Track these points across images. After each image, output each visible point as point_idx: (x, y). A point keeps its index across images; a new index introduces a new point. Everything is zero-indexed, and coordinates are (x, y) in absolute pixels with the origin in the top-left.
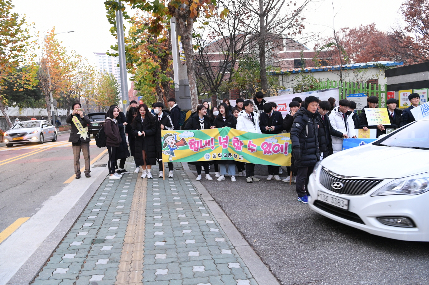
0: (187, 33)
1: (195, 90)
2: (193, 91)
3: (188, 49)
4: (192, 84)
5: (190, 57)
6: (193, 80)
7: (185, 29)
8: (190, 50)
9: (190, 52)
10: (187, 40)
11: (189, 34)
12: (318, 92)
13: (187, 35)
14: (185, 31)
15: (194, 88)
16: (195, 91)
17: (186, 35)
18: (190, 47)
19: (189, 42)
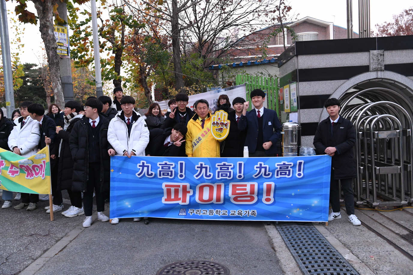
0: (44, 20)
1: (58, 89)
2: (56, 91)
3: (46, 40)
4: (53, 82)
5: (49, 49)
6: (55, 78)
7: (43, 15)
8: (49, 41)
9: (49, 43)
10: (45, 29)
11: (47, 21)
12: (225, 90)
13: (45, 23)
14: (42, 18)
15: (56, 86)
16: (58, 91)
17: (43, 23)
18: (49, 37)
19: (47, 31)
